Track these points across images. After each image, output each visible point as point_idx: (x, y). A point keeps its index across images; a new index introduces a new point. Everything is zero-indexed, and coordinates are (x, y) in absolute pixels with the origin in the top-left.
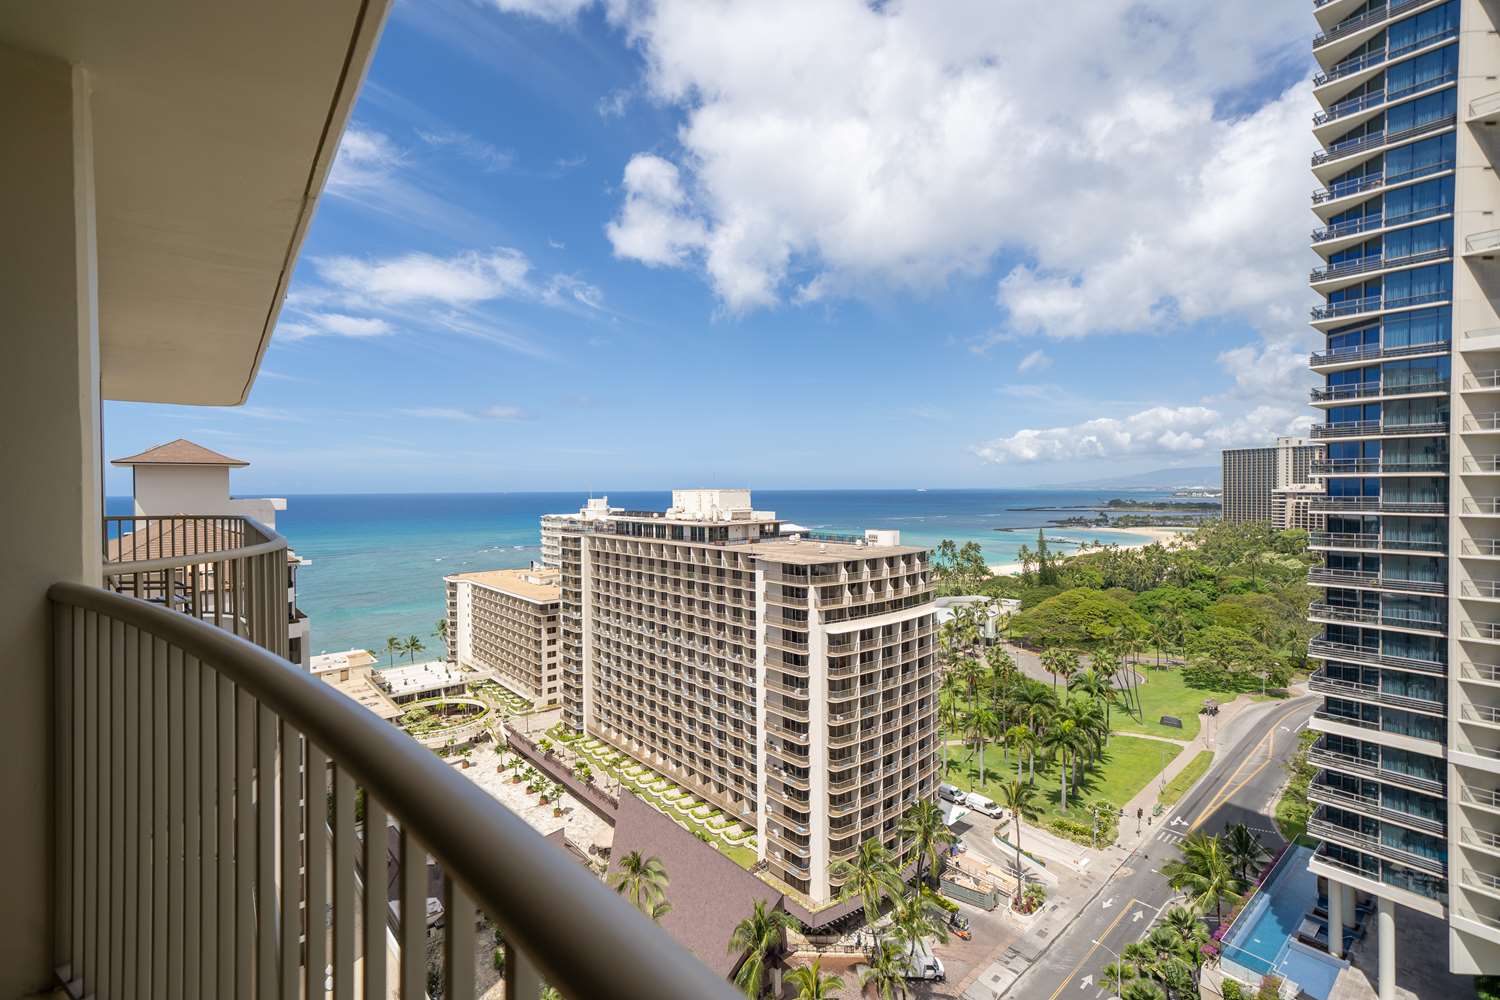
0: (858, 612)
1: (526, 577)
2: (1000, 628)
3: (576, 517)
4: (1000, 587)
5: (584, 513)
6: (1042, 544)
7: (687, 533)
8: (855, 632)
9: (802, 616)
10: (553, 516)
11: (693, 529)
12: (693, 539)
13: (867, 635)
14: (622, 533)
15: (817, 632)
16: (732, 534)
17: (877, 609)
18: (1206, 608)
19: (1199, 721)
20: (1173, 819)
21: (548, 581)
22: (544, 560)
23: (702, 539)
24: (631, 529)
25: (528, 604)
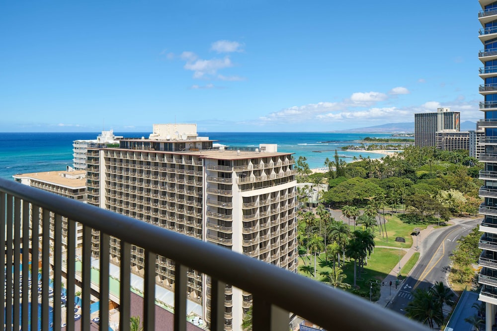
0: (258, 186)
1: (65, 175)
2: (319, 198)
3: (94, 141)
4: (317, 179)
5: (99, 139)
6: (336, 157)
7: (162, 146)
8: (257, 196)
9: (229, 188)
10: (81, 141)
11: (165, 144)
12: (166, 150)
13: (264, 197)
14: (124, 148)
15: (238, 196)
16: (187, 146)
17: (268, 184)
18: (412, 186)
19: (412, 239)
20: (404, 285)
21: (77, 176)
22: (74, 165)
23: (171, 150)
24: (129, 145)
25: (66, 189)
